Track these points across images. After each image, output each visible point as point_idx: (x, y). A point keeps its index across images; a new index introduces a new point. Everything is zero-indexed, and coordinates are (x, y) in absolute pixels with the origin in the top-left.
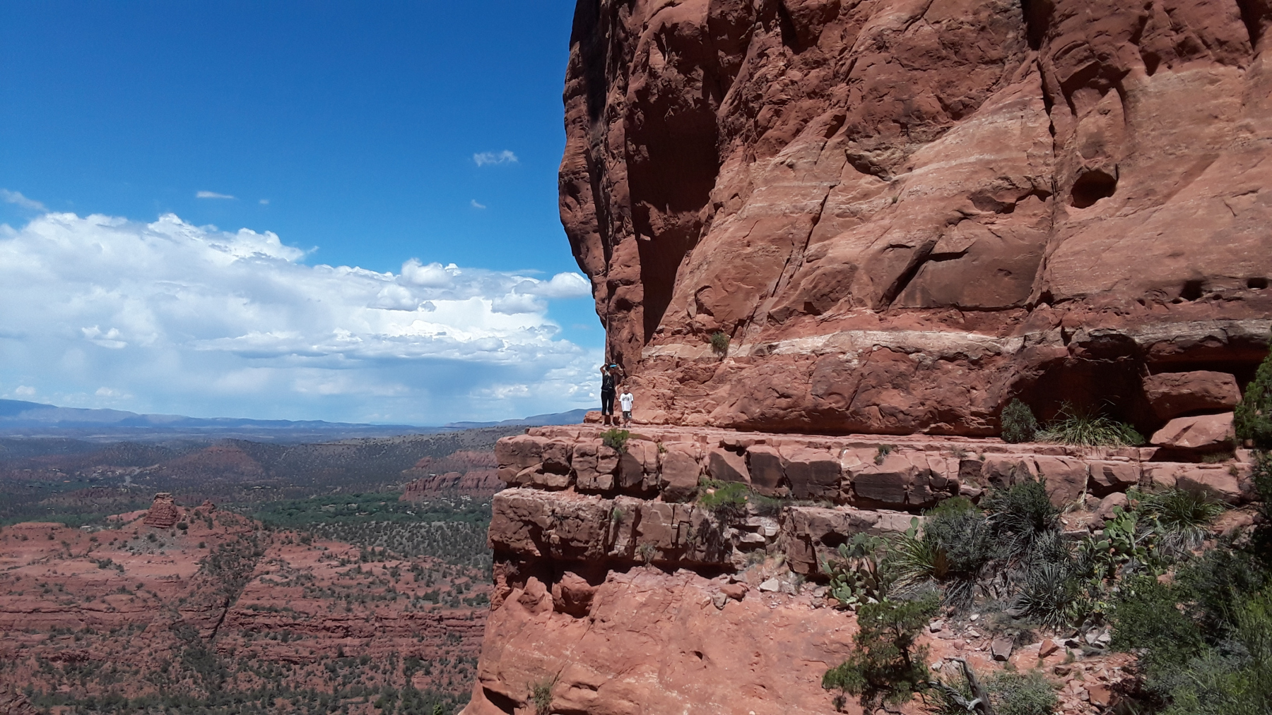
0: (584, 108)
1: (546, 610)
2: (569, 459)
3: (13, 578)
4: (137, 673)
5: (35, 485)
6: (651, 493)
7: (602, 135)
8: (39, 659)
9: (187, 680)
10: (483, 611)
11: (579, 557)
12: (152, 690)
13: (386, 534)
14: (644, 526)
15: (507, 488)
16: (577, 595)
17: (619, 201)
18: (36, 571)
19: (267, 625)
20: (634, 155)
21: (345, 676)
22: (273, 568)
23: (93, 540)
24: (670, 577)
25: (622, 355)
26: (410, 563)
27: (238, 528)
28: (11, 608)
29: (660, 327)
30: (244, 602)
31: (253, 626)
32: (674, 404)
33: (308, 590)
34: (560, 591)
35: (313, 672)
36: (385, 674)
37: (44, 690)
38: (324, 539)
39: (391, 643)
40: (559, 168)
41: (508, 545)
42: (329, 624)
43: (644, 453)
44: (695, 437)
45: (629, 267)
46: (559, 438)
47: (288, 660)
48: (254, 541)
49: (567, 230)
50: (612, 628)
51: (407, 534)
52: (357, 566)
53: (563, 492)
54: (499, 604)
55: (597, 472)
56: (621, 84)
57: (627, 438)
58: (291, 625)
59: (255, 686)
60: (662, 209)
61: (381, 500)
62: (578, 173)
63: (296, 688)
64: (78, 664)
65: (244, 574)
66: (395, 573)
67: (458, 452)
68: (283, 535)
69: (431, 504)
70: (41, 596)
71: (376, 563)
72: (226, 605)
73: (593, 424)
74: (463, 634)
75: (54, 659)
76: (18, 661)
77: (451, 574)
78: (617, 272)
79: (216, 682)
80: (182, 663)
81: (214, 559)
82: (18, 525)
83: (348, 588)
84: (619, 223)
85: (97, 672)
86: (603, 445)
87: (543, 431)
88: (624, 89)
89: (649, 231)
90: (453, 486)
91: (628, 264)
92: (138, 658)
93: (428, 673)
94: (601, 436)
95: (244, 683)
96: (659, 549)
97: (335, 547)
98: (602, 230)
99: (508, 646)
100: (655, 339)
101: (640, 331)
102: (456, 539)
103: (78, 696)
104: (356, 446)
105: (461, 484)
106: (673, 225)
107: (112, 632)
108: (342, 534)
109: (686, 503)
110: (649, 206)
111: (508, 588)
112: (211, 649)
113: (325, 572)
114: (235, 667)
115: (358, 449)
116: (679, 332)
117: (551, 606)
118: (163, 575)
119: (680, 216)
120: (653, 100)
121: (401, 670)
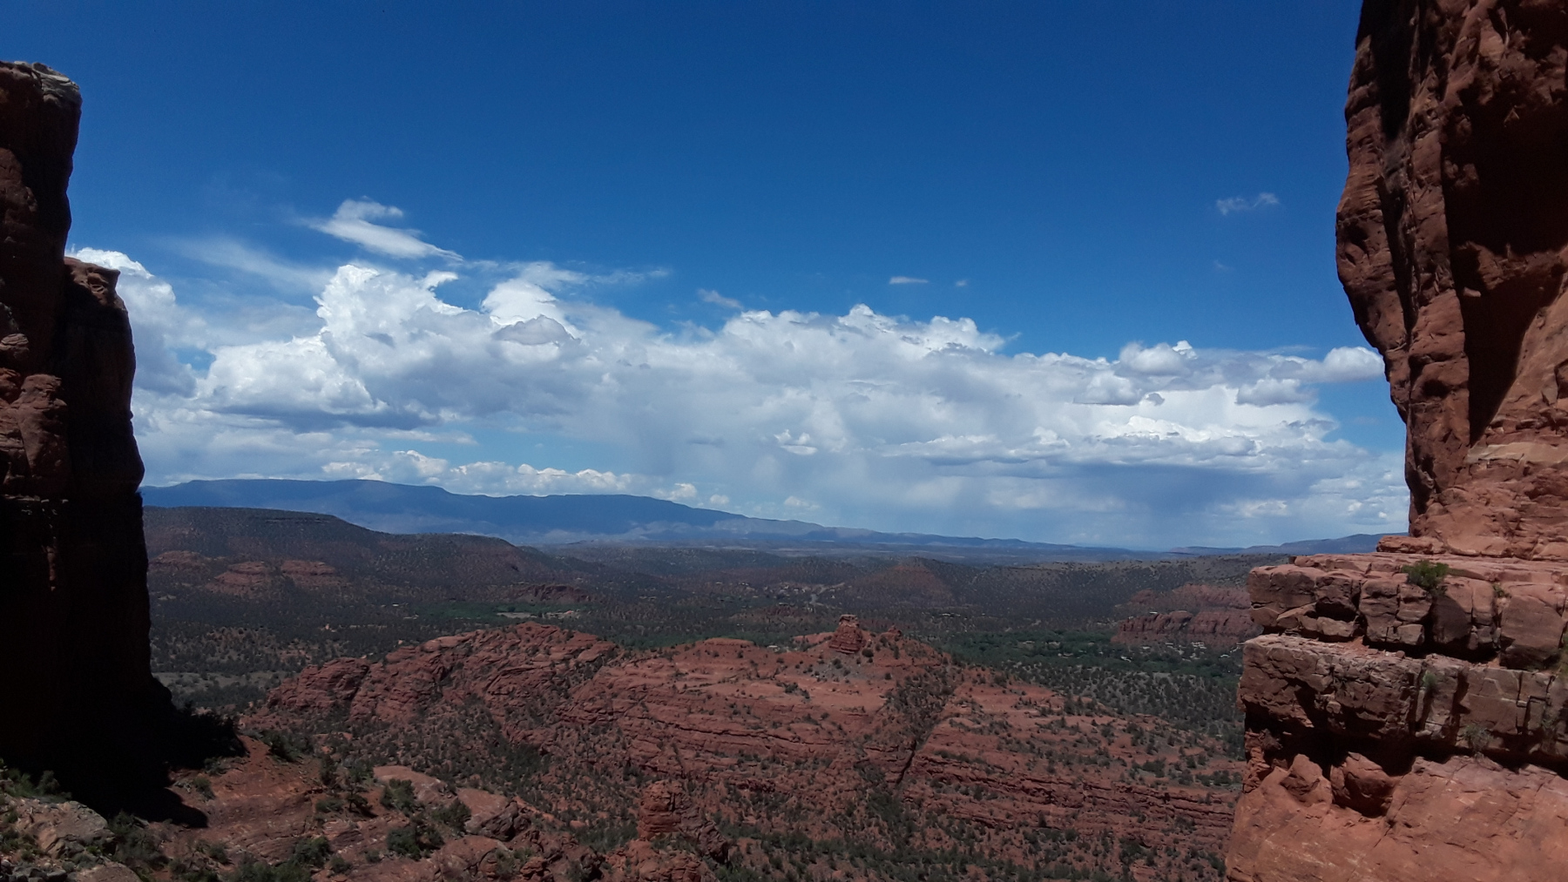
0: (1375, 122)
1: (1322, 801)
2: (1356, 599)
3: (704, 696)
4: (821, 812)
5: (727, 599)
6: (1483, 654)
7: (1403, 157)
8: (727, 785)
9: (872, 828)
10: (1224, 795)
11: (1370, 734)
12: (836, 834)
13: (1095, 682)
14: (1472, 700)
15: (1264, 634)
16: (1368, 785)
17: (1428, 244)
18: (726, 690)
19: (957, 777)
20: (1456, 179)
21: (1048, 851)
22: (964, 710)
23: (780, 661)
24: (1514, 776)
25: (1433, 459)
26: (1125, 722)
27: (925, 660)
28: (703, 727)
29: (1496, 419)
30: (931, 746)
31: (942, 775)
32: (1520, 529)
33: (1003, 741)
34: (1342, 778)
35: (1010, 840)
36: (1097, 855)
37: (732, 819)
38: (1021, 681)
39: (1104, 819)
40: (1337, 208)
41: (1267, 709)
42: (1028, 784)
43: (1473, 597)
44: (1555, 577)
45: (1444, 335)
46: (1339, 571)
47: (982, 822)
48: (943, 676)
49: (1347, 290)
50: (1424, 837)
51: (1122, 686)
52: (1060, 718)
53: (1345, 645)
54: (1254, 786)
55: (1399, 619)
56: (1433, 84)
57: (1444, 575)
58: (985, 781)
59: (945, 846)
60: (1498, 251)
61: (1089, 640)
62: (1365, 211)
63: (991, 855)
64: (764, 795)
65: (933, 714)
66: (1107, 732)
67: (1188, 586)
68: (974, 673)
69: (1152, 650)
70: (731, 717)
71: (1083, 717)
72: (913, 747)
73: (1390, 554)
74: (1196, 821)
75: (742, 787)
76: (708, 784)
77: (1179, 741)
78: (1424, 342)
79: (903, 835)
80: (867, 808)
81: (901, 694)
82: (709, 640)
83: (1051, 743)
84: (1427, 275)
85: (782, 806)
86: (1407, 583)
87: (1316, 560)
88: (1439, 92)
89: (1478, 283)
90: (1181, 628)
91: (1441, 331)
92: (823, 796)
93: (1151, 863)
94: (1404, 570)
95: (933, 841)
96: (1496, 734)
97: (1034, 693)
98: (1401, 285)
99: (1268, 842)
100: (1488, 435)
101: (1462, 426)
102: (1185, 697)
103: (764, 830)
104: (1057, 571)
105: (1192, 627)
106: (1517, 272)
107: (798, 763)
108: (1042, 677)
109: (1541, 670)
110: (1478, 248)
111: (1267, 766)
112: (897, 796)
113: (1024, 722)
114: (922, 821)
115: (1060, 575)
116: (1528, 425)
117: (1329, 797)
118: (848, 706)
119: (1529, 258)
120: (1485, 100)
121: (1116, 854)
